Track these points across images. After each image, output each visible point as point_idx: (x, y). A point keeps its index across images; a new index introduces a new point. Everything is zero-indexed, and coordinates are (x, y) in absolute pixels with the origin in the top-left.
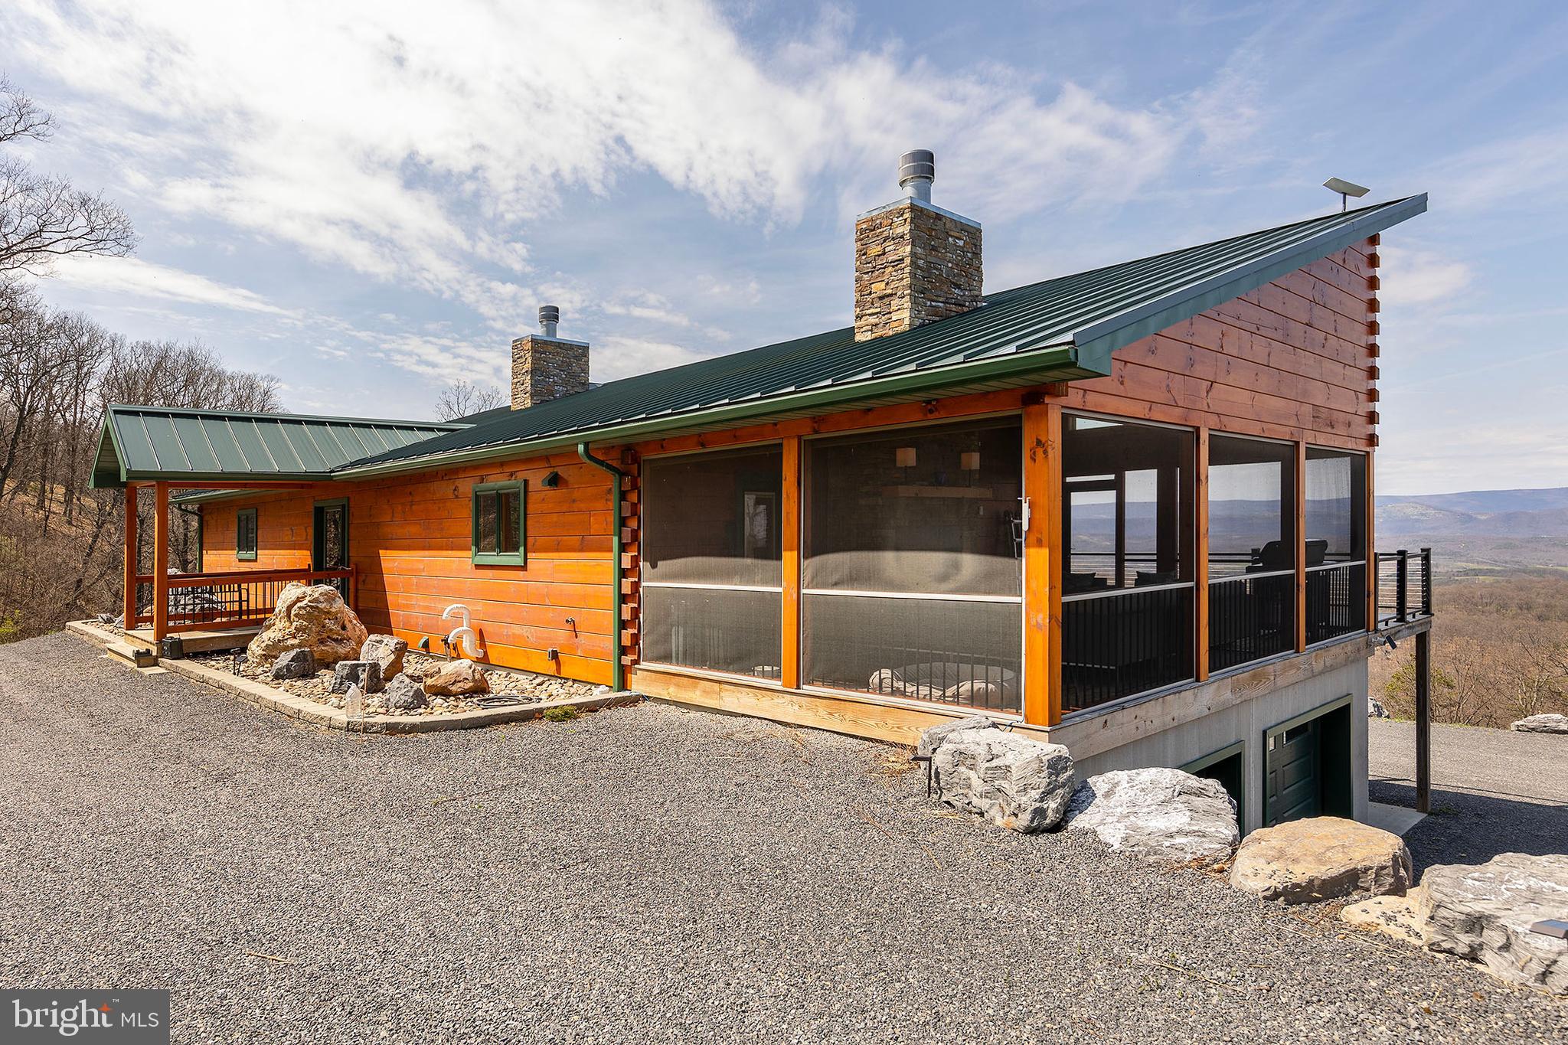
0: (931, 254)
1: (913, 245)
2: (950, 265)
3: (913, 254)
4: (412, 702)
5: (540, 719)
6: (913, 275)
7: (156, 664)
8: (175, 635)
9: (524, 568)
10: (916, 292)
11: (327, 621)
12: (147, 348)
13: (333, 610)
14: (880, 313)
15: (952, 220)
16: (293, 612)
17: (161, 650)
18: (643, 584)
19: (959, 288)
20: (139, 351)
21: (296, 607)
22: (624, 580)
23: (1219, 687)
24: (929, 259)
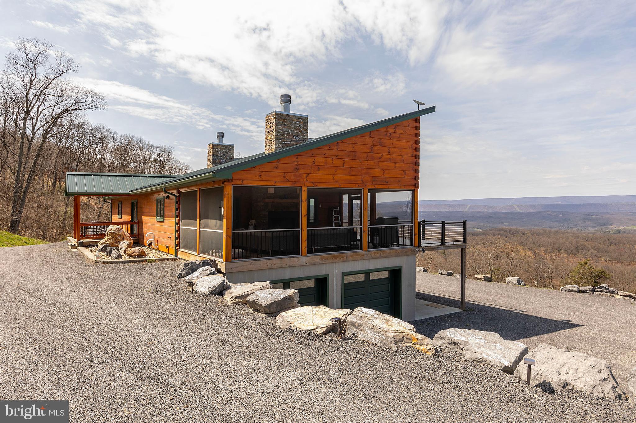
0: (284, 128)
1: (276, 125)
2: (293, 130)
3: (276, 128)
4: (117, 257)
5: (146, 262)
6: (276, 135)
7: (77, 249)
8: (82, 240)
9: (163, 222)
10: (278, 140)
11: (118, 237)
12: (125, 137)
13: (120, 234)
14: (269, 146)
15: (293, 116)
16: (108, 234)
17: (78, 244)
18: (181, 227)
19: (297, 137)
20: (122, 138)
21: (109, 233)
22: (177, 226)
23: (312, 258)
24: (283, 129)
